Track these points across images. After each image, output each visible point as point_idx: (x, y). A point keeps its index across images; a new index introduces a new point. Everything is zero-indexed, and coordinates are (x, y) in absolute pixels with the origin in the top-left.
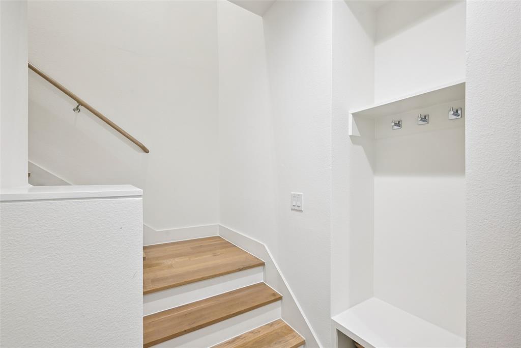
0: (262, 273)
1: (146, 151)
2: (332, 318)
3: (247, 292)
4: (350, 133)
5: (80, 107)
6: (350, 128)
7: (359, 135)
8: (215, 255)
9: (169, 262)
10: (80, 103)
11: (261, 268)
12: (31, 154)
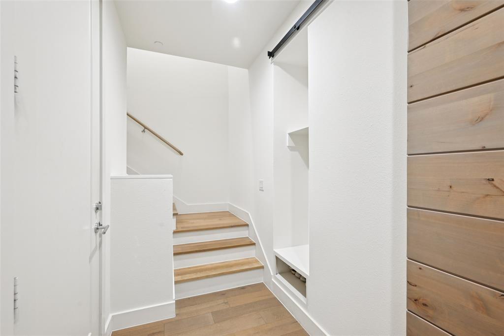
0: (248, 231)
1: (181, 154)
2: (274, 250)
3: (236, 240)
4: (288, 145)
5: (145, 130)
6: (288, 141)
7: (294, 145)
8: (220, 220)
9: (192, 221)
10: (145, 128)
11: (246, 228)
12: (128, 163)
